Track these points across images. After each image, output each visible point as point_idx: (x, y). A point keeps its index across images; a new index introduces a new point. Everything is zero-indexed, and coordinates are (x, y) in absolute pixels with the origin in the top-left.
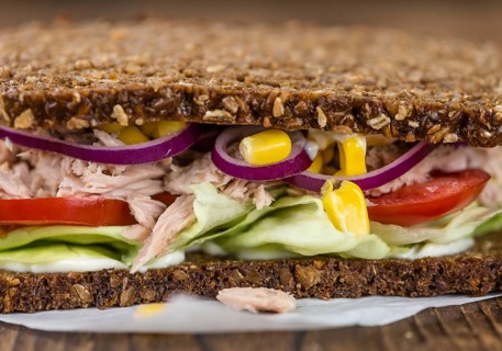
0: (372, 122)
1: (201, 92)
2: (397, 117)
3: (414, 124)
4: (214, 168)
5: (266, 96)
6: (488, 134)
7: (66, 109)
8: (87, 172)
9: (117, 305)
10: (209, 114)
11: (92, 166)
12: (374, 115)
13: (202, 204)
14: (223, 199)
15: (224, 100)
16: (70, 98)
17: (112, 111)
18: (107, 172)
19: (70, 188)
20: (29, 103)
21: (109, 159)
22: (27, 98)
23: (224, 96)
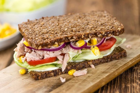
0: (98, 36)
1: (69, 37)
2: (103, 34)
3: (106, 35)
4: (72, 48)
5: (80, 35)
6: (118, 34)
7: (47, 44)
8: (50, 53)
9: (59, 75)
10: (71, 40)
11: (51, 52)
12: (99, 35)
13: (71, 55)
14: (74, 53)
15: (73, 37)
16: (48, 42)
17: (55, 43)
18: (53, 53)
19: (47, 56)
20: (40, 45)
21: (54, 50)
22: (40, 44)
23: (73, 36)
